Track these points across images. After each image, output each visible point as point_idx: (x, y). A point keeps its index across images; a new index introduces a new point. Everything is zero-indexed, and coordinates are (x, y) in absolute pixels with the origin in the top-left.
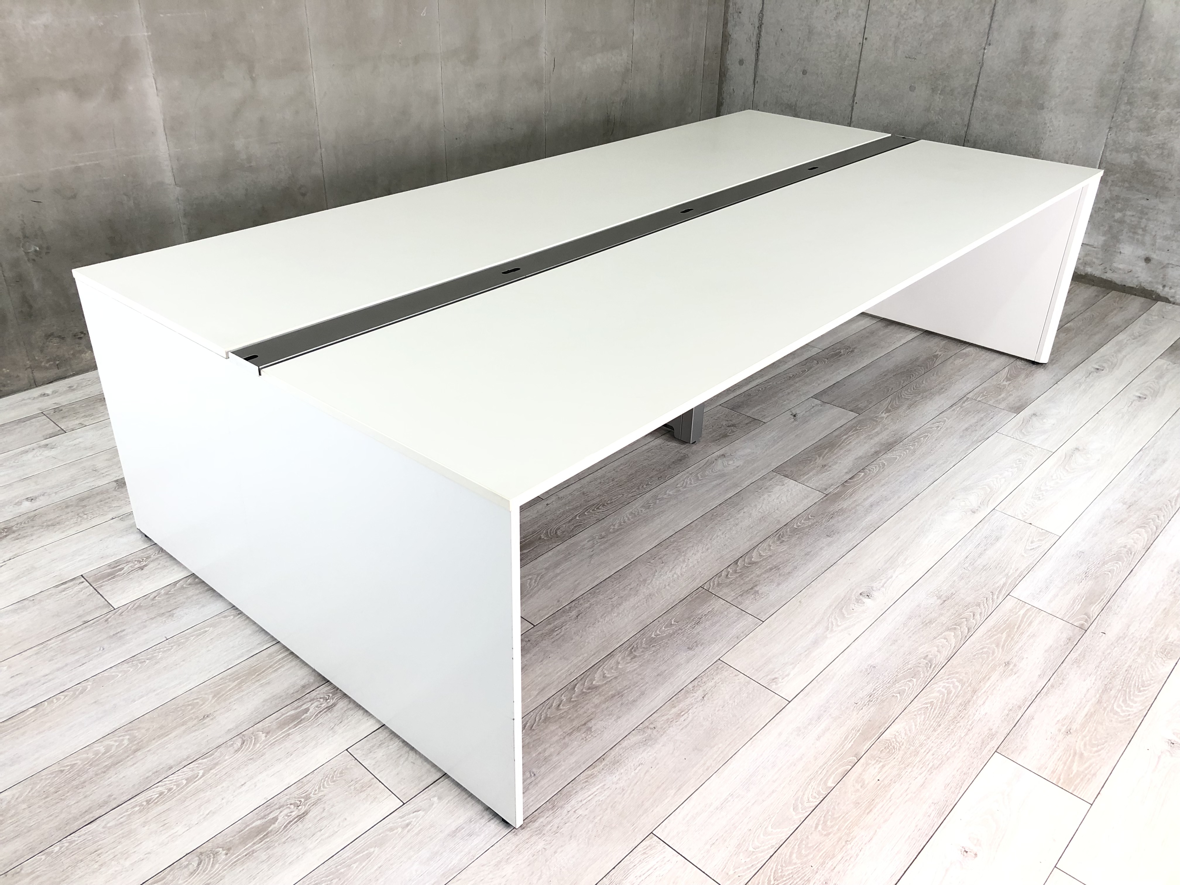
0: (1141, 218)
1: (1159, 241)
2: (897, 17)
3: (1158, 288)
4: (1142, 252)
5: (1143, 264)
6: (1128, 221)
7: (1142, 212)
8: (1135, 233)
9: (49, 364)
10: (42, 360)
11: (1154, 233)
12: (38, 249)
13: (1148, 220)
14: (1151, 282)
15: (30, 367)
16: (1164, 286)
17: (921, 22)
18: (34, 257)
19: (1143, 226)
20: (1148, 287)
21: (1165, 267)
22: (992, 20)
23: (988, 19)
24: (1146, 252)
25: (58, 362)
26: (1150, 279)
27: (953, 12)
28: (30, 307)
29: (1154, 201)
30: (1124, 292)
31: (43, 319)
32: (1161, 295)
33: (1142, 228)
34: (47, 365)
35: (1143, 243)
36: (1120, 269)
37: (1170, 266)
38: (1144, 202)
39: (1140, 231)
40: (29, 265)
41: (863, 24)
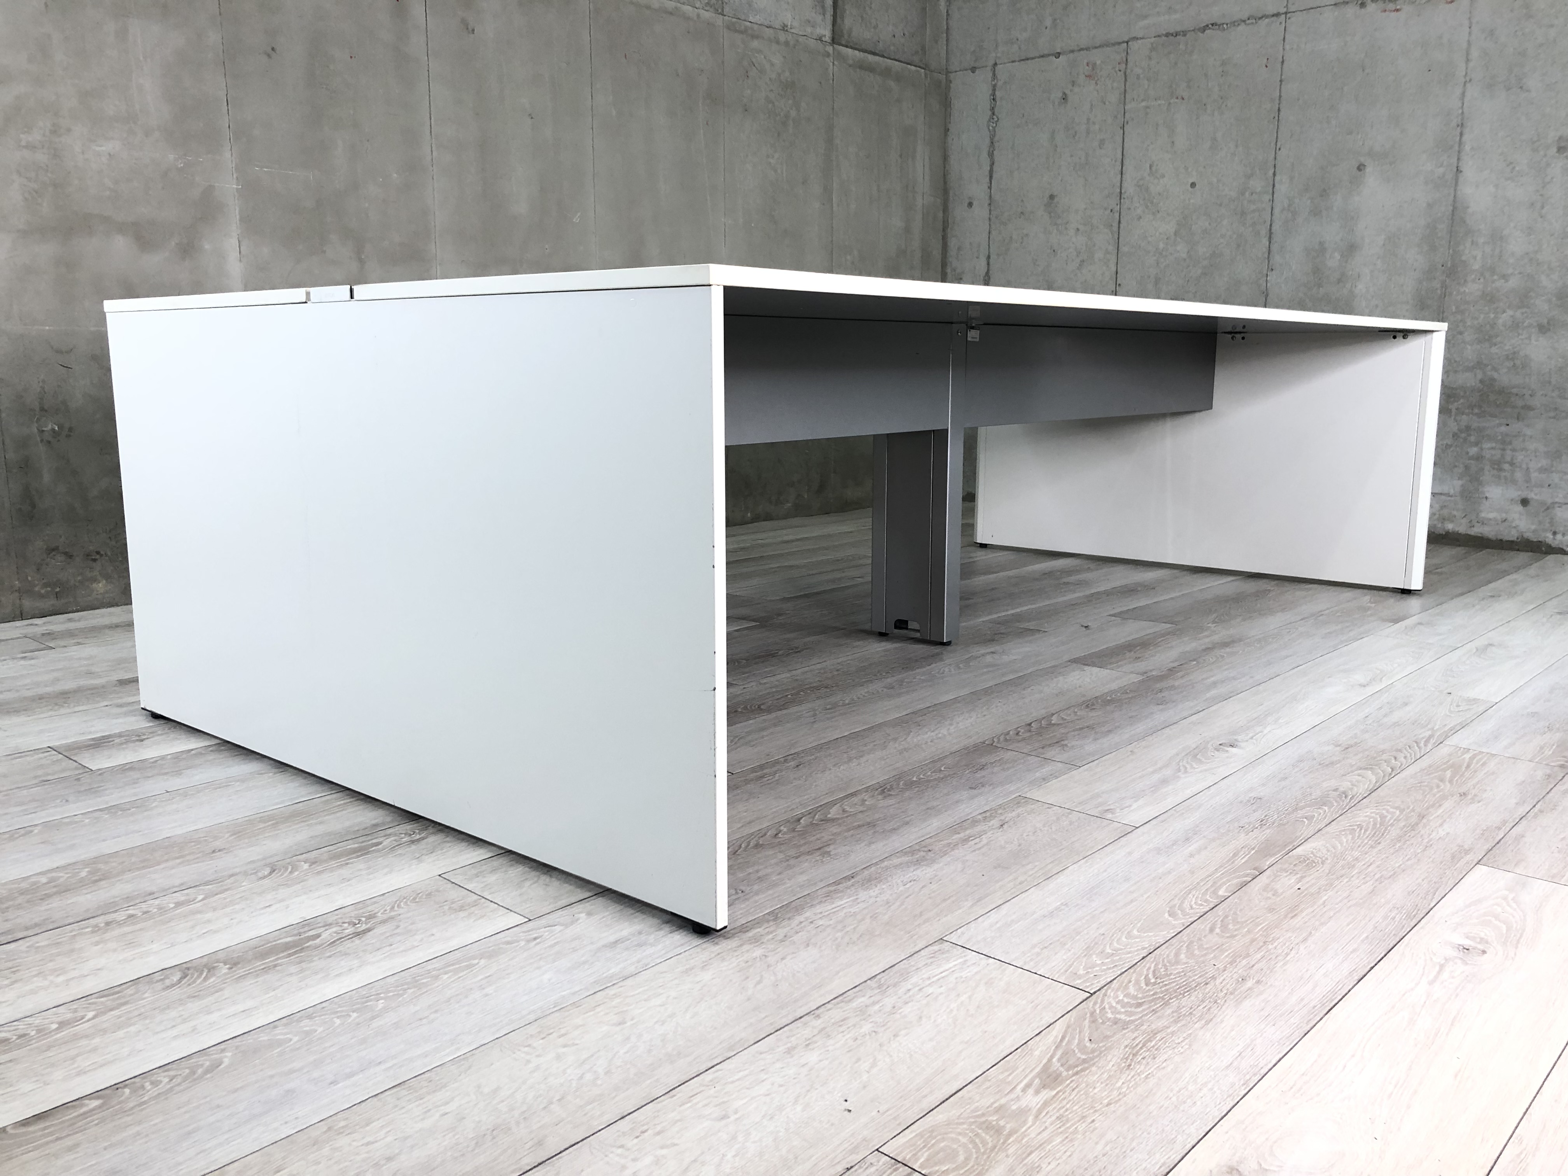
0: (1504, 450)
1: (1534, 475)
2: (1155, 256)
3: (1546, 537)
4: (1516, 493)
5: (1520, 508)
6: (1488, 456)
7: (1503, 442)
8: (1500, 470)
9: (45, 589)
10: (37, 582)
11: (1524, 466)
12: (57, 428)
13: (1514, 450)
14: (1534, 531)
15: (19, 591)
16: (1555, 533)
17: (1184, 255)
18: (50, 439)
19: (1508, 459)
20: (1533, 538)
21: (1548, 508)
22: (1270, 242)
23: (1265, 241)
24: (1520, 493)
25: (58, 590)
26: (1533, 527)
27: (1222, 240)
28: (34, 506)
29: (1516, 426)
30: (1502, 548)
31: (48, 525)
32: (1553, 545)
33: (1508, 462)
34: (43, 591)
35: (1514, 482)
36: (1490, 519)
37: (1557, 505)
38: (1503, 429)
39: (1506, 466)
40: (42, 448)
41: (1114, 269)
